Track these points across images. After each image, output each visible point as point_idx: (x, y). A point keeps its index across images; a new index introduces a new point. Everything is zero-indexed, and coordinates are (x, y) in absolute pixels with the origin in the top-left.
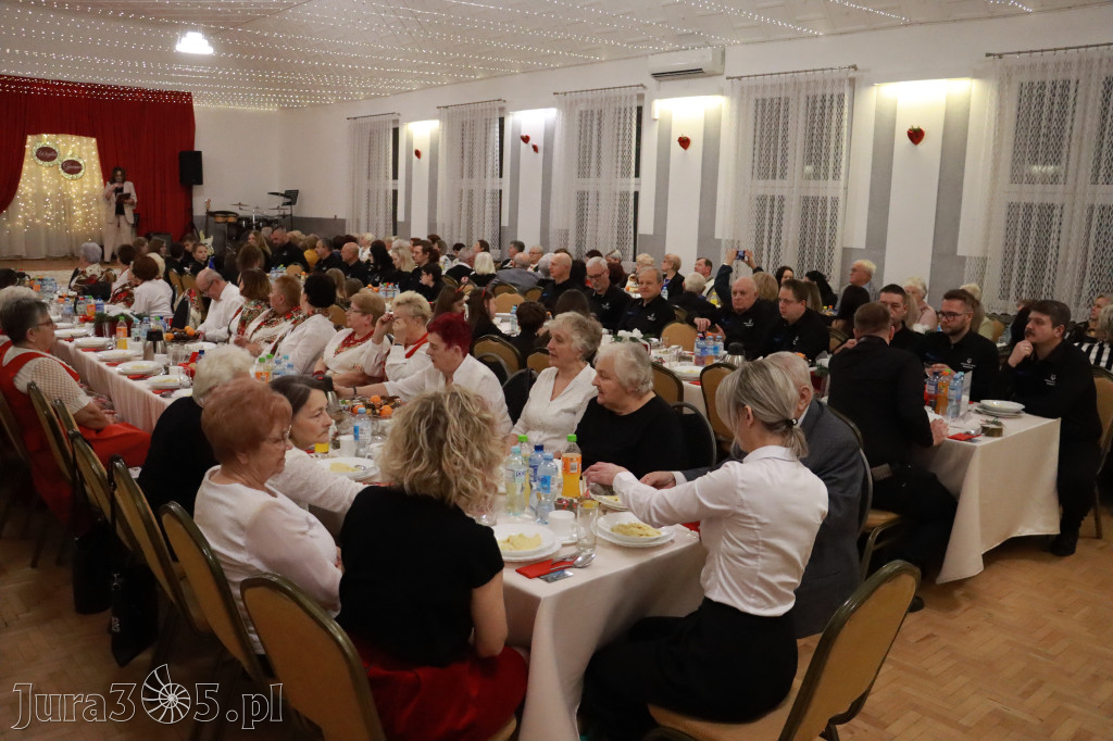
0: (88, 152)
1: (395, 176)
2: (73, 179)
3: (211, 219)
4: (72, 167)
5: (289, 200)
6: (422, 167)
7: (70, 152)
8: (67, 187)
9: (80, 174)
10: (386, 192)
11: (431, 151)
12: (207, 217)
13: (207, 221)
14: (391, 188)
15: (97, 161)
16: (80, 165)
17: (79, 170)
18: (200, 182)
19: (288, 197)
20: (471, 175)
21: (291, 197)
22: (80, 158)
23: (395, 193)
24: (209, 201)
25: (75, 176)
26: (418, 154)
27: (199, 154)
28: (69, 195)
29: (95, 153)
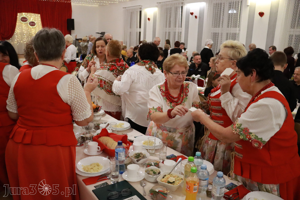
0: (38, 19)
1: (140, 27)
2: (33, 28)
3: (77, 41)
4: (32, 24)
5: (102, 35)
6: (150, 24)
7: (32, 19)
8: (31, 31)
9: (35, 26)
10: (137, 33)
11: (154, 18)
12: (76, 41)
13: (76, 42)
14: (139, 31)
15: (41, 22)
16: (35, 23)
17: (35, 25)
18: (73, 29)
19: (102, 34)
20: (170, 27)
21: (103, 34)
22: (35, 21)
23: (140, 33)
24: (76, 35)
25: (33, 27)
26: (149, 19)
27: (73, 20)
28: (31, 33)
29: (40, 19)
